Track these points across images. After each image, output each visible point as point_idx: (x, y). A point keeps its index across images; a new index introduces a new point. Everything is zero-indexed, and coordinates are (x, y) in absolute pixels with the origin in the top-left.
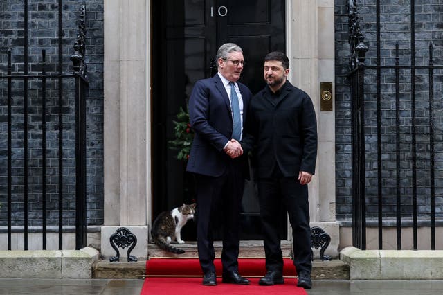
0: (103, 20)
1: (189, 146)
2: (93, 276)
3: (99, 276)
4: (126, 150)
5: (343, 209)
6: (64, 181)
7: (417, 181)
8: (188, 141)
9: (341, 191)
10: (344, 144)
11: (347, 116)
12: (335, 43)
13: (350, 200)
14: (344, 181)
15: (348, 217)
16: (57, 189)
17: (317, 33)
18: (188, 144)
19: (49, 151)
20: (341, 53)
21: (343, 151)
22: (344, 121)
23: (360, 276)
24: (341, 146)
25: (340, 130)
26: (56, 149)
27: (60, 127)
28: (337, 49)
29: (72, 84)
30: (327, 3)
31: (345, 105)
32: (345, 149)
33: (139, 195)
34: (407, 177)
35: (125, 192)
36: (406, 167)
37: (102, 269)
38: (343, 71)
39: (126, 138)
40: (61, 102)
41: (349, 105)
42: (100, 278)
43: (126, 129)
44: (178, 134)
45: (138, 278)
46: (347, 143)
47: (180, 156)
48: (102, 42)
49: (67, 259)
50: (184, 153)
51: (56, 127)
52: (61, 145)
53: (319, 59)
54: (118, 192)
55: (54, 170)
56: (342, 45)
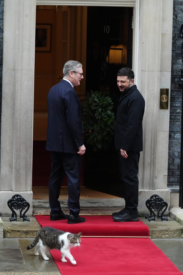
0: (3, 38)
2: (4, 237)
3: (9, 236)
5: (172, 179)
9: (171, 167)
10: (175, 133)
11: (178, 113)
12: (172, 60)
13: (178, 173)
14: (173, 160)
15: (176, 185)
17: (160, 53)
20: (175, 66)
21: (174, 138)
22: (175, 116)
24: (173, 134)
25: (172, 123)
28: (173, 64)
30: (167, 31)
31: (177, 105)
32: (175, 136)
37: (10, 231)
38: (176, 80)
41: (179, 105)
46: (177, 132)
53: (160, 71)
56: (176, 61)
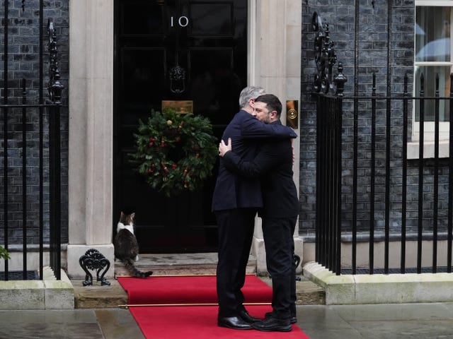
0: (68, 36)
1: (151, 160)
2: (76, 307)
3: (82, 306)
4: (92, 169)
5: (305, 224)
6: (28, 199)
7: (376, 196)
8: (149, 155)
9: (303, 207)
10: (308, 161)
11: (312, 133)
12: (302, 61)
13: (313, 215)
14: (306, 197)
15: (310, 232)
16: (21, 208)
17: (285, 52)
18: (150, 158)
19: (12, 170)
20: (306, 70)
21: (306, 167)
22: (307, 138)
23: (336, 302)
24: (305, 163)
25: (304, 147)
26: (20, 167)
27: (24, 145)
28: (304, 66)
29: (36, 101)
30: (294, 21)
31: (309, 122)
32: (308, 166)
33: (104, 213)
34: (367, 192)
35: (92, 211)
36: (366, 183)
37: (84, 299)
38: (308, 88)
39: (92, 156)
40: (24, 119)
41: (313, 122)
42: (82, 308)
43: (92, 147)
44: (141, 148)
45: (121, 307)
46: (311, 160)
47: (142, 170)
48: (67, 58)
49: (50, 290)
50: (146, 166)
51: (19, 145)
52: (24, 162)
53: (287, 77)
54: (83, 211)
55: (18, 189)
56: (307, 62)
